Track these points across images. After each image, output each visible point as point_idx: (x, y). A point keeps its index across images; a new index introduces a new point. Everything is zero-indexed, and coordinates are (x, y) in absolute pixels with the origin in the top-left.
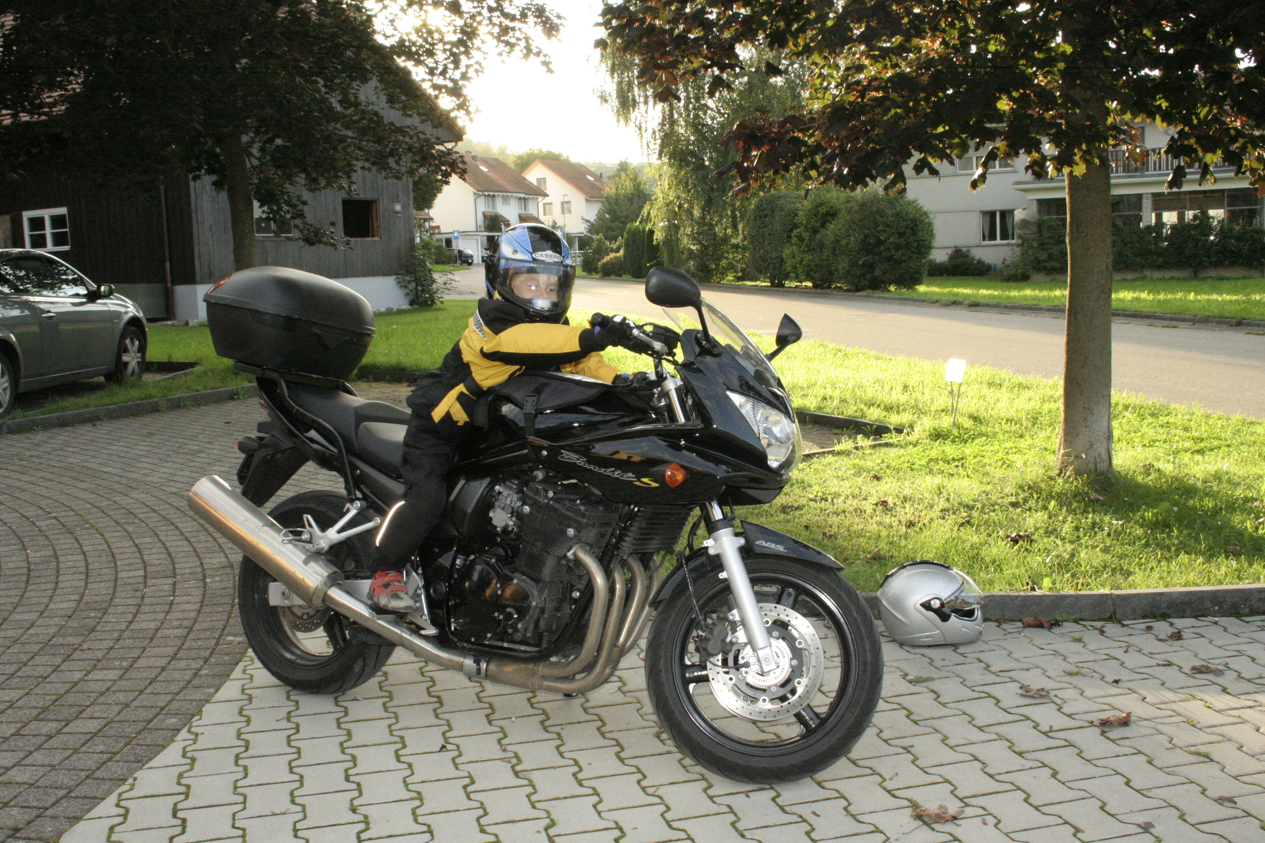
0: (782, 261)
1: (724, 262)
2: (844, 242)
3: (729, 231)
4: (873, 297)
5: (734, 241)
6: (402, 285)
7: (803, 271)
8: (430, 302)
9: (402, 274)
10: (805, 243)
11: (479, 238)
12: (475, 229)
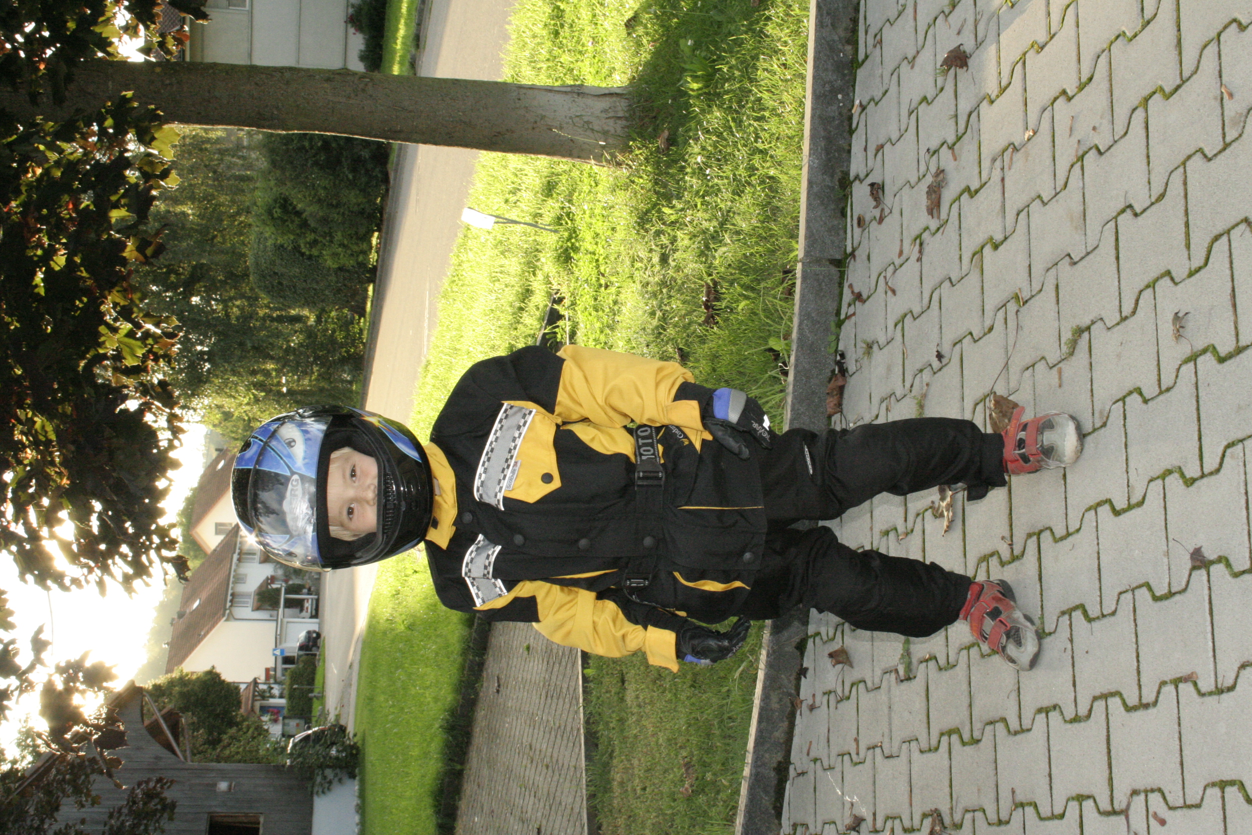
0: (341, 269)
1: (340, 336)
2: (322, 193)
3: (298, 326)
5: (312, 320)
6: (327, 786)
7: (357, 244)
8: (354, 752)
9: (313, 787)
10: (320, 239)
11: (286, 620)
12: (274, 624)
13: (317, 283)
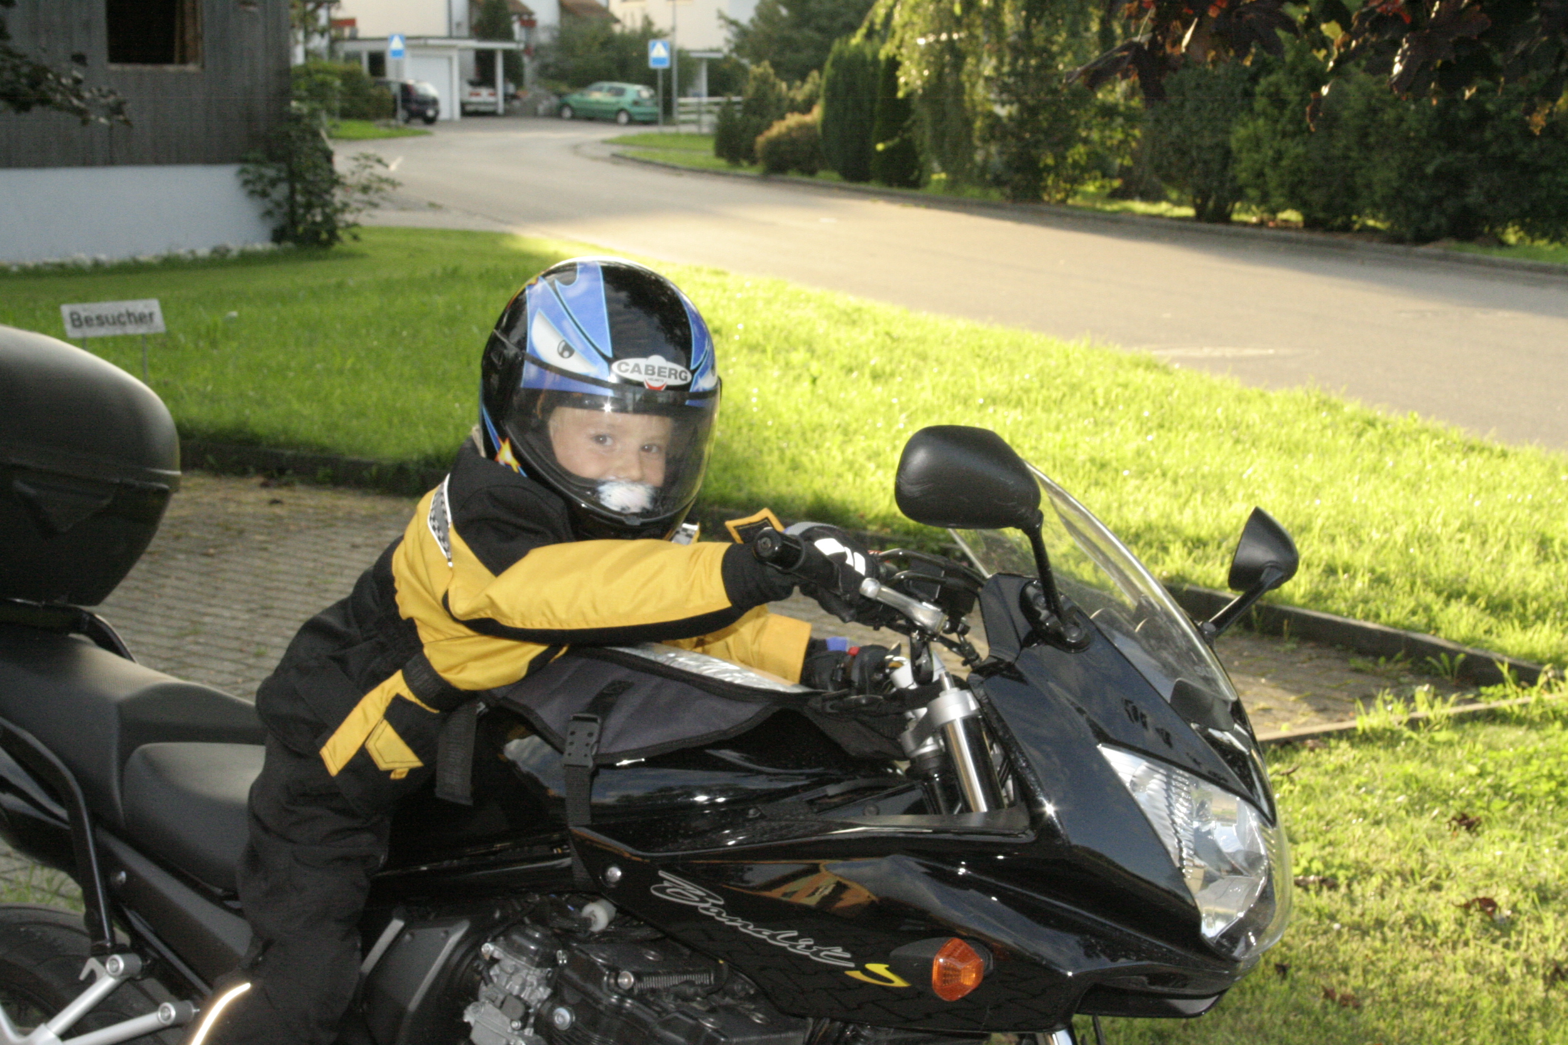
0: (1228, 154)
1: (1078, 152)
2: (1389, 115)
4: (1459, 260)
6: (256, 189)
7: (1282, 185)
8: (324, 236)
9: (257, 162)
10: (1288, 113)
11: (455, 55)
12: (442, 30)
13: (1197, 109)
